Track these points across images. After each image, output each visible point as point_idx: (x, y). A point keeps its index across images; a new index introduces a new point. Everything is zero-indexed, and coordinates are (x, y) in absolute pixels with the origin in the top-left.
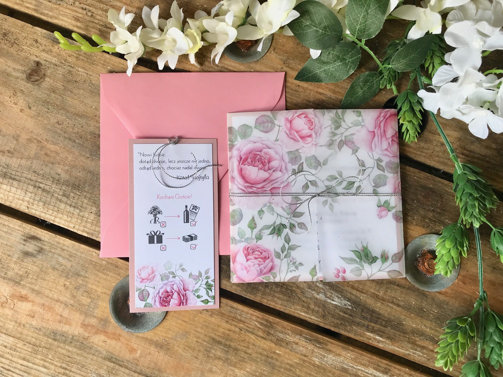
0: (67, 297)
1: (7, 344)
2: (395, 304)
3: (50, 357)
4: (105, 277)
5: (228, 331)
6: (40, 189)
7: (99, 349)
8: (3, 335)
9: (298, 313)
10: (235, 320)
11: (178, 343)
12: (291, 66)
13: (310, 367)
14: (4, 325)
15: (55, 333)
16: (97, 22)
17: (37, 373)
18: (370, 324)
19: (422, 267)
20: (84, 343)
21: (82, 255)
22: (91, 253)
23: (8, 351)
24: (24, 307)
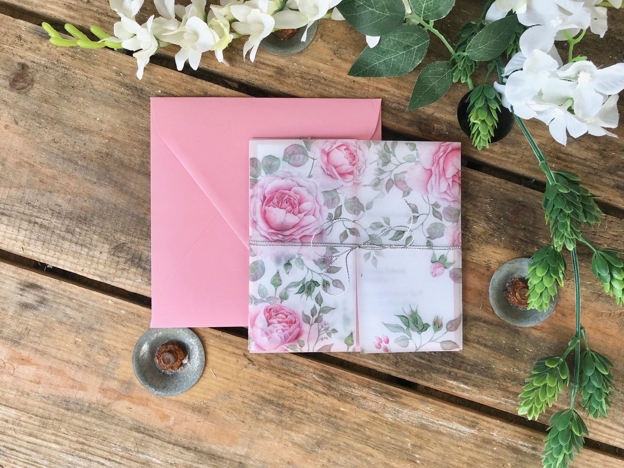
0: (79, 357)
1: (9, 418)
2: (481, 344)
3: (63, 430)
4: (125, 329)
5: (280, 388)
6: (36, 225)
7: (123, 417)
8: (3, 408)
9: (365, 362)
10: (288, 373)
11: (220, 405)
12: (343, 56)
13: (382, 425)
14: (3, 395)
15: (67, 401)
16: (95, 9)
17: (48, 451)
18: (452, 369)
19: (513, 299)
20: (104, 411)
21: (95, 304)
22: (106, 301)
23: (10, 426)
24: (27, 372)
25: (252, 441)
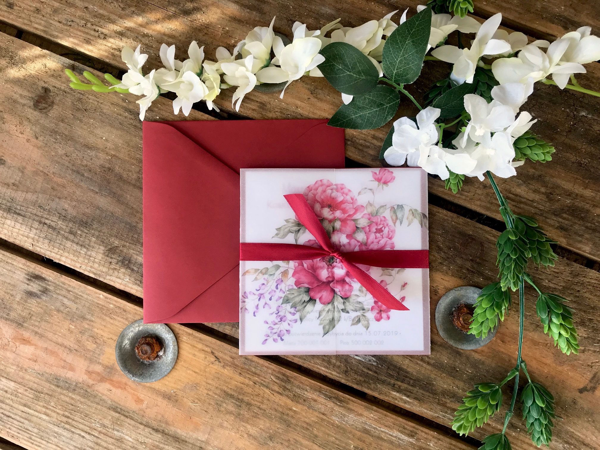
0: (71, 341)
1: (8, 389)
2: (424, 362)
3: (52, 404)
4: (112, 321)
5: (241, 384)
6: (45, 225)
7: (104, 397)
8: (4, 380)
9: (318, 368)
10: (249, 372)
11: (187, 395)
12: (318, 96)
13: (329, 427)
14: (6, 369)
15: (57, 379)
16: (109, 45)
17: (39, 421)
18: (396, 382)
19: (457, 323)
20: (88, 391)
21: (89, 297)
22: (98, 295)
23: (9, 396)
24: (26, 351)
25: (212, 429)
